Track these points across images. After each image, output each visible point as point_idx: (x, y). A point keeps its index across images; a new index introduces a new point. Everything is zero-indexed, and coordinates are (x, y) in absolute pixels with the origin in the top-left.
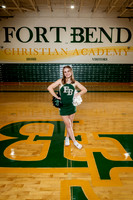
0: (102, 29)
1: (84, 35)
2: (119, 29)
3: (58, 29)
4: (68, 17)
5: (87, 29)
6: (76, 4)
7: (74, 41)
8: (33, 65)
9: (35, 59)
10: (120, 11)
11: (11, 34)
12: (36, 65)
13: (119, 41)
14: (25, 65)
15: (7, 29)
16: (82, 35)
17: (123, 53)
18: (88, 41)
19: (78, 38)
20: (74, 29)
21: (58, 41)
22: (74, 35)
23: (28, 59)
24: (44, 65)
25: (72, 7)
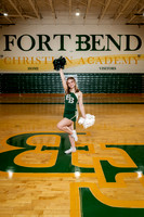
0: (109, 36)
1: (90, 42)
2: (128, 37)
3: (62, 36)
4: (73, 24)
5: (94, 36)
6: (81, 11)
7: (80, 49)
8: (35, 75)
9: (37, 69)
10: (128, 17)
11: (12, 43)
12: (39, 75)
13: (128, 49)
14: (26, 74)
15: (7, 37)
16: (88, 43)
17: (133, 61)
18: (94, 49)
19: (84, 46)
20: (80, 36)
21: (62, 49)
22: (80, 42)
23: (29, 69)
24: (47, 75)
25: (78, 14)
